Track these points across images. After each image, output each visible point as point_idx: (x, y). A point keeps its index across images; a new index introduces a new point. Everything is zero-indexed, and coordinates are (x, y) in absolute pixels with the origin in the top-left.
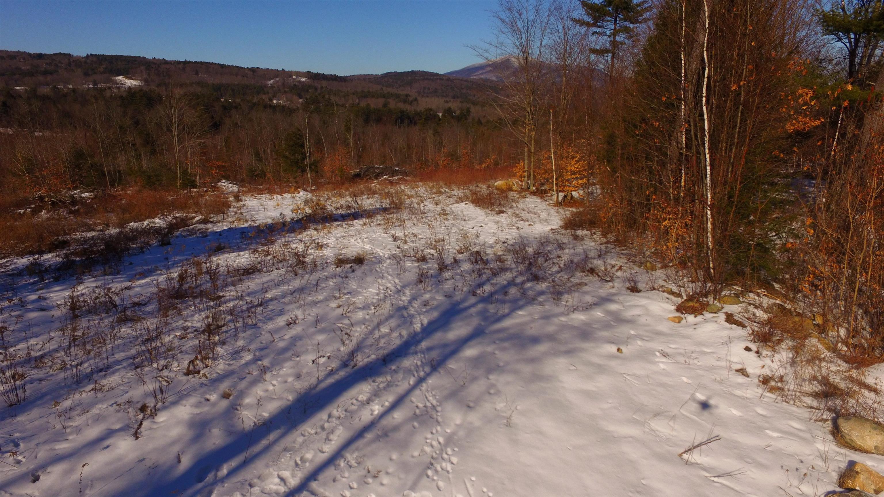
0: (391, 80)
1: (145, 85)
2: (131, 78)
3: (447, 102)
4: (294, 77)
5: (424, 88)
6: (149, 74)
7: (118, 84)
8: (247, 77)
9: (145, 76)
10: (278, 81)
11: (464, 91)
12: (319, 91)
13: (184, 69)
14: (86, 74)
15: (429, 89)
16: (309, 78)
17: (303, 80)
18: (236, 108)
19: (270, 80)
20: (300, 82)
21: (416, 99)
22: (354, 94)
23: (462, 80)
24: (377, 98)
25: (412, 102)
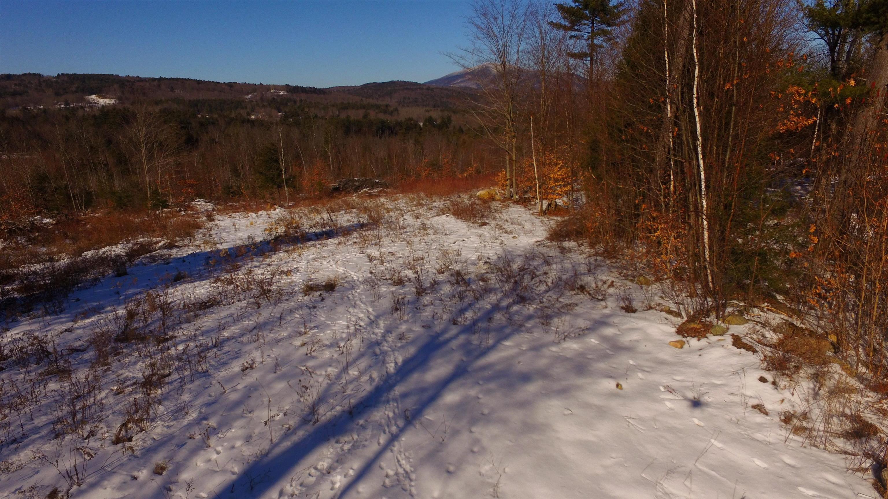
0: (370, 91)
1: (119, 103)
2: (104, 97)
3: (428, 111)
4: (272, 91)
5: (404, 98)
6: (123, 92)
7: (91, 103)
8: (224, 92)
9: (119, 94)
10: (256, 96)
11: (445, 100)
12: (298, 104)
13: (159, 86)
14: (57, 94)
15: (409, 98)
16: (287, 92)
17: (282, 93)
18: (213, 123)
19: (248, 95)
20: (279, 96)
21: (396, 109)
22: (333, 106)
23: (441, 89)
24: (357, 109)
25: (392, 112)
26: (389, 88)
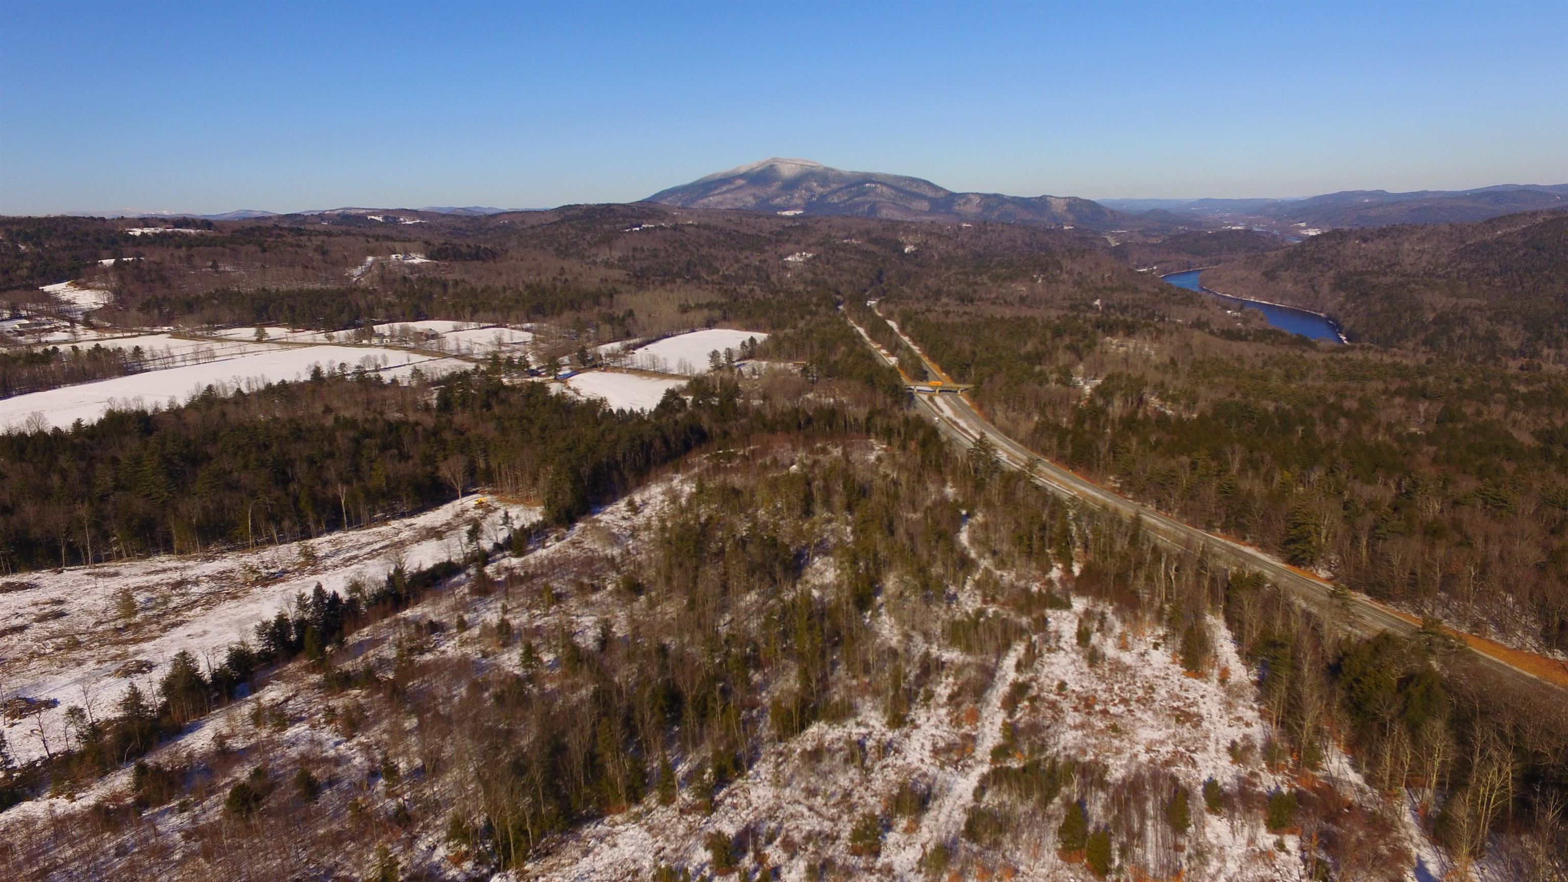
0: (572, 232)
1: (116, 301)
2: (84, 287)
4: (400, 257)
6: (121, 277)
7: (61, 303)
8: (313, 268)
9: (114, 282)
10: (370, 269)
12: (451, 291)
13: (189, 258)
15: (643, 251)
16: (427, 257)
17: (418, 260)
19: (355, 266)
20: (412, 267)
23: (698, 227)
25: (623, 320)
26: (606, 227)
